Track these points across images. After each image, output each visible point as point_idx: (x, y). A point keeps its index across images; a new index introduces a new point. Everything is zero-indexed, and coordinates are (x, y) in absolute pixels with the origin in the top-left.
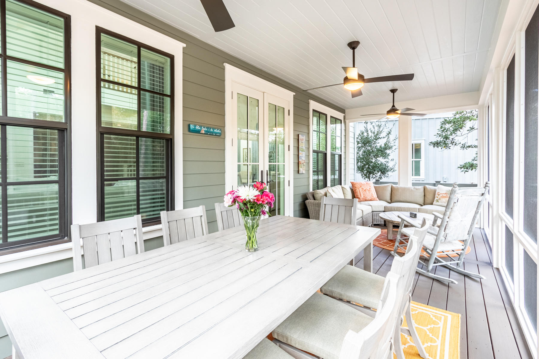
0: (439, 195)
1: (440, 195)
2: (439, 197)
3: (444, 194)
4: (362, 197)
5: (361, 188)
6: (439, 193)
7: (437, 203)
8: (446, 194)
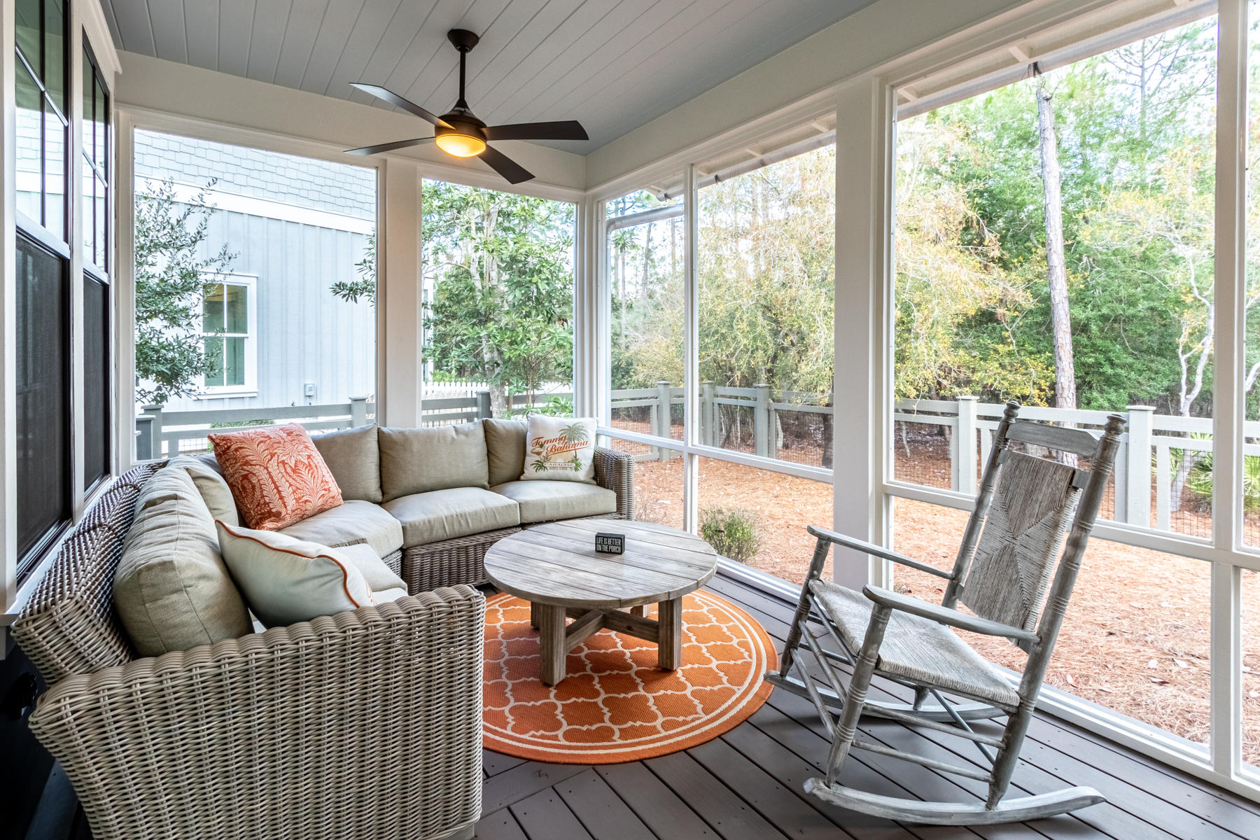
0: (541, 446)
1: (546, 445)
2: (544, 454)
3: (555, 440)
4: (291, 503)
5: (274, 462)
6: (543, 440)
7: (542, 473)
8: (560, 439)
